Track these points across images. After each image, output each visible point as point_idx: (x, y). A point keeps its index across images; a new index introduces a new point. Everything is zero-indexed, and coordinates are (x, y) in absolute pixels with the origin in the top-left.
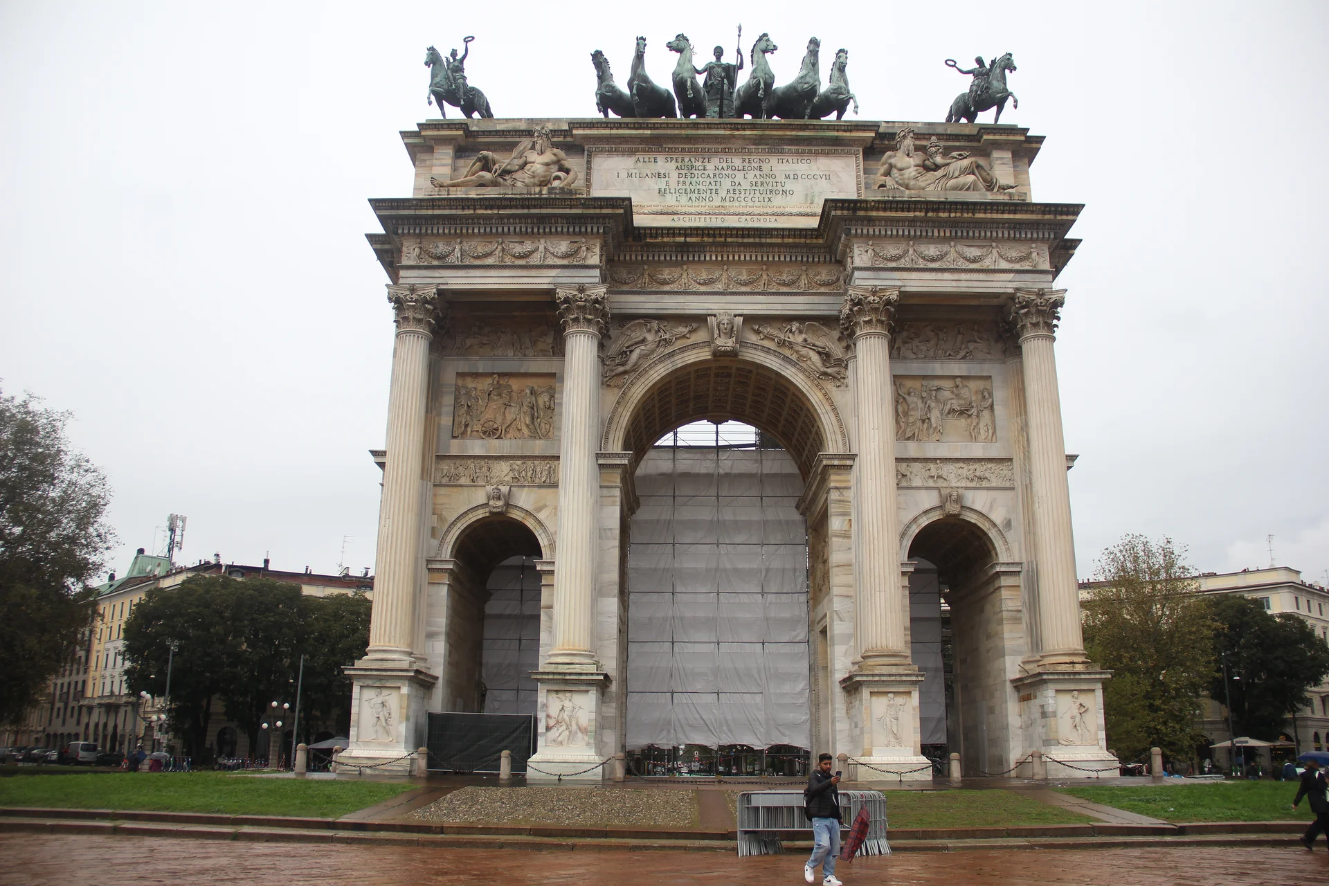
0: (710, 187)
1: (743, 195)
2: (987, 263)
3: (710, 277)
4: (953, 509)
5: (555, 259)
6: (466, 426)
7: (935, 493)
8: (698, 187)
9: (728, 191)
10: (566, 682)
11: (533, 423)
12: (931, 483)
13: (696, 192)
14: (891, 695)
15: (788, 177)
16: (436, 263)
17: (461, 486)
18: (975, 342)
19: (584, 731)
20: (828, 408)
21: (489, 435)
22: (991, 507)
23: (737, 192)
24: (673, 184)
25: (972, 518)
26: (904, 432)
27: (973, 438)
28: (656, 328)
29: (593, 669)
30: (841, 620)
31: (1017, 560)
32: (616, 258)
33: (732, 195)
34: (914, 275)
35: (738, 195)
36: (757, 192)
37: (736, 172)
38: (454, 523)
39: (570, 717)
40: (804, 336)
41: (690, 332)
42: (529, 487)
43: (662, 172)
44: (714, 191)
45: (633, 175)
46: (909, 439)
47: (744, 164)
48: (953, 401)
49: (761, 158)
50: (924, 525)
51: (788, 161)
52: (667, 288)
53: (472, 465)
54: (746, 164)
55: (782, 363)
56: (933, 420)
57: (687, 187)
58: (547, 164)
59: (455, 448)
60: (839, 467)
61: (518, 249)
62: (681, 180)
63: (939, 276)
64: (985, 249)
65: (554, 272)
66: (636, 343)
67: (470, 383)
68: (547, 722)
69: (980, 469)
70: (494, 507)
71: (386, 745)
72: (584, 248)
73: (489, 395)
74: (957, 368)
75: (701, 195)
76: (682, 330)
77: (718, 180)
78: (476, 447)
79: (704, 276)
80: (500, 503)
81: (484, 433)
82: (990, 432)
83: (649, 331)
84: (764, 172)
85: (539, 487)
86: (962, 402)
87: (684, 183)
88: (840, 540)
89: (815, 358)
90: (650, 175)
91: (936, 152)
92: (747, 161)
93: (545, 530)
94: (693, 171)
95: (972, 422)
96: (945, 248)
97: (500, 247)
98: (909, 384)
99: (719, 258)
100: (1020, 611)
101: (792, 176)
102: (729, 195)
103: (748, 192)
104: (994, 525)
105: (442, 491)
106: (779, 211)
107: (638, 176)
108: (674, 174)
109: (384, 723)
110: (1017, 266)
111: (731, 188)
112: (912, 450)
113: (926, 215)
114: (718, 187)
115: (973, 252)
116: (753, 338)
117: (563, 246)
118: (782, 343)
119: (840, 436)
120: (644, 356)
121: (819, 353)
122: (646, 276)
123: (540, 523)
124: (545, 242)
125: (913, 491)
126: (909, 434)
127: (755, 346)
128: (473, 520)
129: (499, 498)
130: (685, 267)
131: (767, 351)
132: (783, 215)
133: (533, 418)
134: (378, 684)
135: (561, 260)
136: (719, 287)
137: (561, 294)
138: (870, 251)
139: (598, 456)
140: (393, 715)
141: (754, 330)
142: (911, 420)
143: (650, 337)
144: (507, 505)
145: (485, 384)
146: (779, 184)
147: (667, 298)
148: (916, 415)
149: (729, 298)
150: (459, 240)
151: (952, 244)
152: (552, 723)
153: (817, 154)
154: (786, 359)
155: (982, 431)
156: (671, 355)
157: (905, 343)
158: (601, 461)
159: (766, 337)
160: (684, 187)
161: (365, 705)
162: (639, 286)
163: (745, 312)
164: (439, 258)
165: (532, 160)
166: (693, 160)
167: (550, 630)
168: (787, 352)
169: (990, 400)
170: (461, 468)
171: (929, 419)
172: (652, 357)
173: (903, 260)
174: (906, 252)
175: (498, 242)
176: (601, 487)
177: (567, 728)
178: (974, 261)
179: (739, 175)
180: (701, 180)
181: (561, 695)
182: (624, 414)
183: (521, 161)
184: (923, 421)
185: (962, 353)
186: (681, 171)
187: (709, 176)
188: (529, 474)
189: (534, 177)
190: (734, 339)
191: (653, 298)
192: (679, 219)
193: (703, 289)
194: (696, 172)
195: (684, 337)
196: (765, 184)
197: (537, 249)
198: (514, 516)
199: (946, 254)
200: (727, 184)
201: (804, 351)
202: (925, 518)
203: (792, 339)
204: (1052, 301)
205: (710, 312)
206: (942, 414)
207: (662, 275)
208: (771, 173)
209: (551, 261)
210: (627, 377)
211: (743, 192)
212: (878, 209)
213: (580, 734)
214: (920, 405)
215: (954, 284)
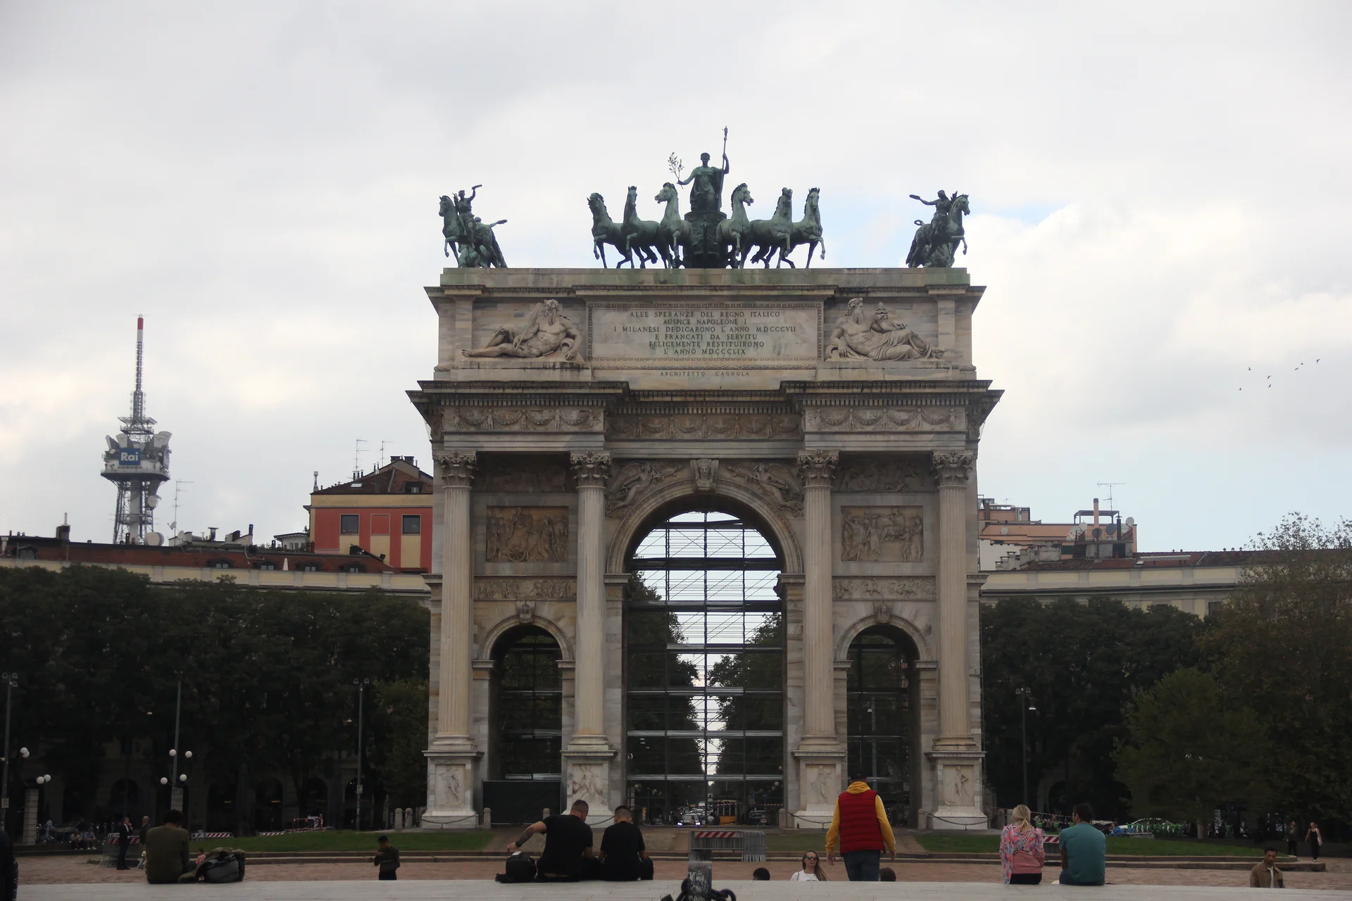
0: (693, 340)
1: (721, 348)
2: (913, 425)
3: (693, 426)
4: (884, 619)
5: (569, 426)
6: (498, 550)
7: (870, 604)
8: (683, 340)
9: (708, 344)
10: (587, 758)
11: (551, 548)
12: (868, 596)
13: (681, 344)
14: (821, 767)
15: (759, 329)
16: (473, 429)
17: (496, 601)
18: (910, 476)
19: (600, 793)
20: (787, 534)
21: (516, 559)
22: (916, 616)
23: (716, 344)
24: (662, 338)
25: (900, 625)
26: (848, 554)
27: (905, 558)
28: (649, 469)
29: (606, 748)
30: (794, 705)
31: (934, 659)
32: (616, 412)
33: (711, 348)
34: (853, 437)
35: (716, 348)
36: (733, 345)
37: (715, 326)
38: (491, 631)
39: (590, 783)
40: (769, 475)
41: (676, 471)
42: (549, 601)
43: (652, 326)
44: (696, 344)
45: (628, 329)
46: (851, 560)
47: (722, 318)
48: (890, 528)
49: (737, 312)
50: (860, 630)
51: (759, 314)
52: (657, 436)
53: (504, 584)
54: (724, 318)
55: (751, 497)
56: (872, 544)
57: (673, 340)
58: (557, 334)
59: (489, 569)
60: (794, 584)
61: (538, 417)
62: (669, 333)
63: (873, 438)
64: (912, 414)
65: (568, 438)
66: (634, 481)
67: (498, 514)
68: (573, 787)
69: (908, 585)
70: (524, 620)
71: (457, 807)
72: (591, 418)
73: (515, 524)
74: (894, 499)
75: (686, 348)
76: (670, 470)
77: (700, 333)
78: (506, 569)
79: (688, 424)
80: (529, 616)
81: (512, 556)
82: (920, 553)
83: (643, 471)
84: (739, 326)
85: (558, 601)
86: (897, 528)
87: (671, 336)
88: (795, 642)
89: (777, 494)
90: (642, 329)
91: (881, 319)
92: (725, 314)
93: (563, 635)
94: (679, 325)
95: (904, 545)
96: (879, 413)
97: (524, 417)
98: (855, 512)
99: (700, 412)
100: (935, 699)
101: (762, 329)
102: (709, 348)
103: (725, 345)
104: (916, 629)
105: (482, 605)
106: (751, 363)
107: (632, 330)
108: (663, 328)
109: (453, 791)
110: (937, 428)
111: (711, 341)
112: (854, 568)
113: (862, 391)
114: (699, 340)
115: (903, 416)
116: (727, 475)
117: (574, 415)
118: (750, 480)
119: (796, 558)
120: (639, 493)
121: (780, 489)
122: (640, 426)
123: (559, 630)
124: (560, 412)
125: (853, 603)
126: (852, 556)
127: (728, 484)
128: (507, 628)
129: (528, 612)
130: (672, 418)
131: (739, 487)
132: (753, 368)
133: (551, 544)
134: (448, 763)
135: (573, 427)
136: (700, 435)
137: (575, 457)
138: (818, 418)
139: (605, 577)
140: (460, 785)
141: (728, 469)
142: (855, 544)
143: (644, 477)
144: (534, 616)
145: (509, 515)
146: (751, 337)
147: (657, 445)
148: (858, 539)
149: (707, 445)
150: (490, 410)
151: (885, 410)
152: (577, 787)
153: (784, 307)
154: (753, 494)
155: (913, 552)
156: (661, 491)
157: (852, 478)
158: (607, 581)
159: (738, 475)
160: (671, 340)
161: (439, 778)
162: (634, 434)
163: (721, 456)
164: (474, 425)
165: (544, 329)
166: (678, 314)
167: (572, 714)
168: (755, 488)
169: (920, 527)
170: (494, 586)
171: (869, 542)
172: (646, 492)
173: (844, 424)
174: (846, 418)
175: (522, 411)
176: (607, 601)
177: (588, 791)
178: (902, 423)
179: (718, 328)
180: (686, 333)
181: (583, 768)
182: (624, 540)
183: (535, 329)
184: (865, 544)
185: (899, 487)
186: (668, 325)
187: (692, 329)
188: (550, 591)
189: (546, 344)
190: (711, 480)
191: (646, 444)
192: (667, 374)
193: (687, 436)
194: (681, 326)
195: (672, 475)
196: (740, 337)
197: (554, 418)
198: (539, 625)
199: (880, 418)
200: (707, 336)
201: (768, 488)
202: (862, 625)
203: (759, 478)
204: (962, 458)
205: (692, 457)
206: (880, 539)
207: (654, 424)
208: (745, 326)
209: (565, 428)
210: (625, 510)
211: (721, 344)
212: (823, 387)
213: (597, 796)
214: (862, 530)
215: (884, 444)
